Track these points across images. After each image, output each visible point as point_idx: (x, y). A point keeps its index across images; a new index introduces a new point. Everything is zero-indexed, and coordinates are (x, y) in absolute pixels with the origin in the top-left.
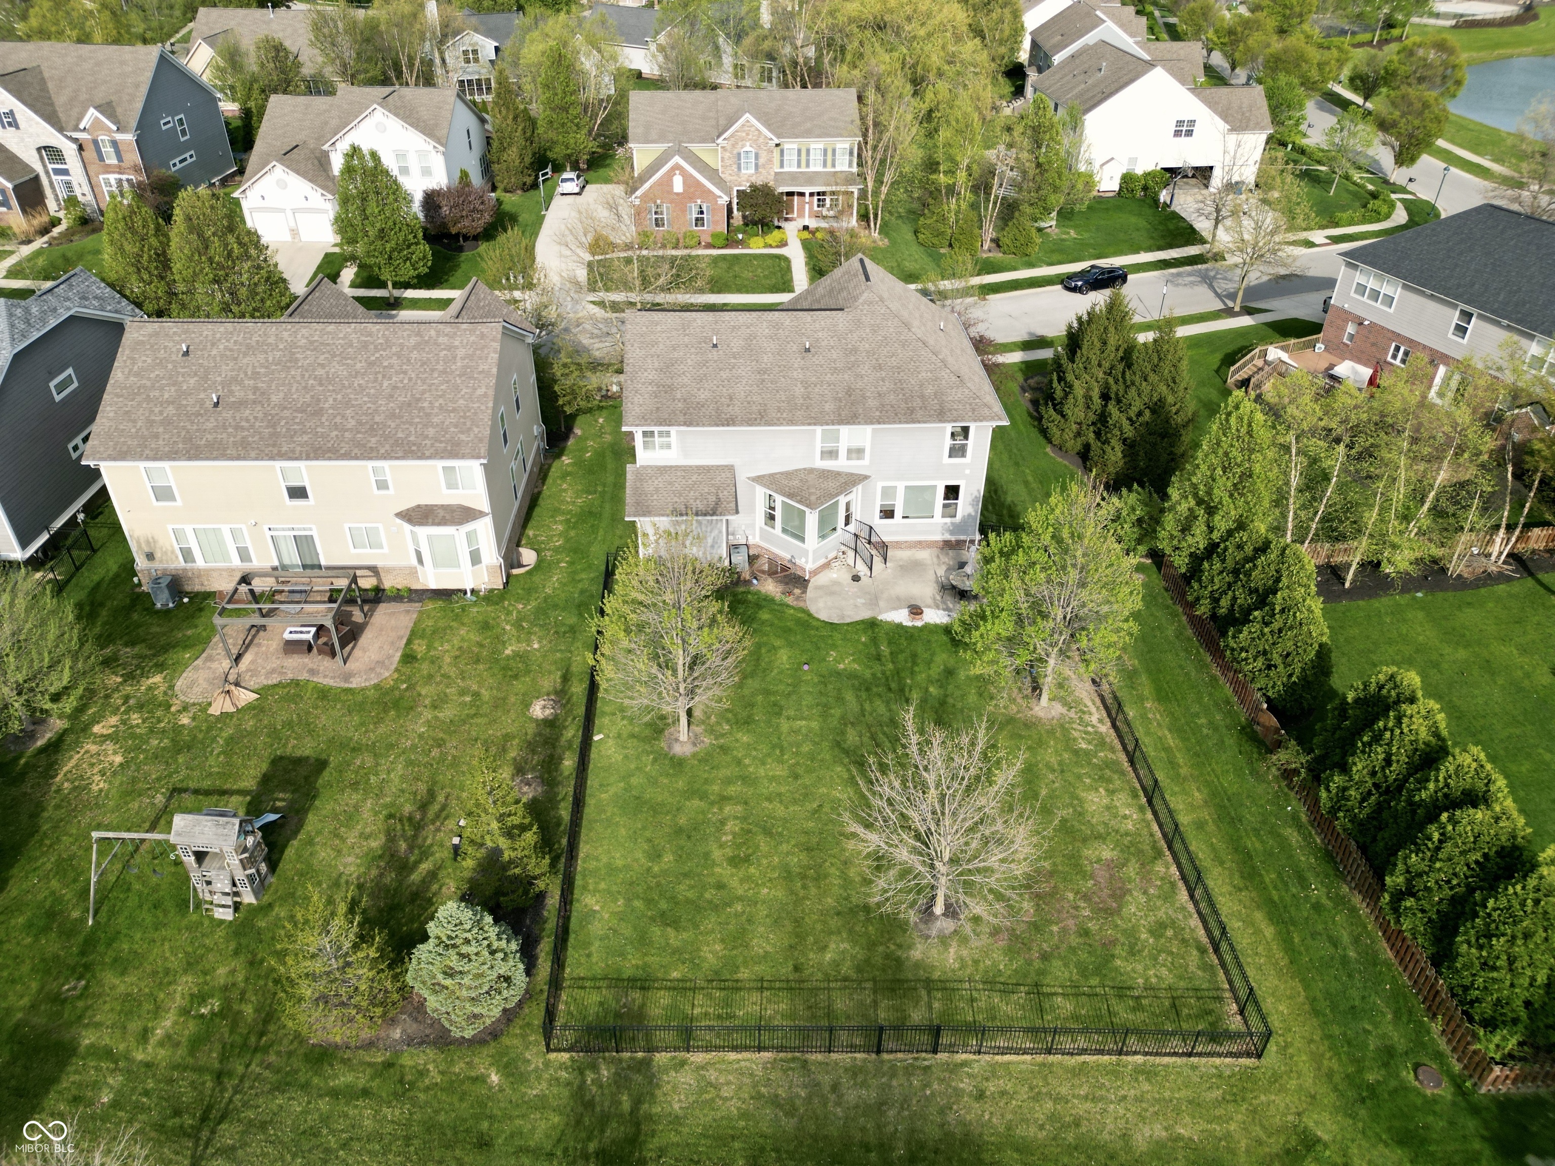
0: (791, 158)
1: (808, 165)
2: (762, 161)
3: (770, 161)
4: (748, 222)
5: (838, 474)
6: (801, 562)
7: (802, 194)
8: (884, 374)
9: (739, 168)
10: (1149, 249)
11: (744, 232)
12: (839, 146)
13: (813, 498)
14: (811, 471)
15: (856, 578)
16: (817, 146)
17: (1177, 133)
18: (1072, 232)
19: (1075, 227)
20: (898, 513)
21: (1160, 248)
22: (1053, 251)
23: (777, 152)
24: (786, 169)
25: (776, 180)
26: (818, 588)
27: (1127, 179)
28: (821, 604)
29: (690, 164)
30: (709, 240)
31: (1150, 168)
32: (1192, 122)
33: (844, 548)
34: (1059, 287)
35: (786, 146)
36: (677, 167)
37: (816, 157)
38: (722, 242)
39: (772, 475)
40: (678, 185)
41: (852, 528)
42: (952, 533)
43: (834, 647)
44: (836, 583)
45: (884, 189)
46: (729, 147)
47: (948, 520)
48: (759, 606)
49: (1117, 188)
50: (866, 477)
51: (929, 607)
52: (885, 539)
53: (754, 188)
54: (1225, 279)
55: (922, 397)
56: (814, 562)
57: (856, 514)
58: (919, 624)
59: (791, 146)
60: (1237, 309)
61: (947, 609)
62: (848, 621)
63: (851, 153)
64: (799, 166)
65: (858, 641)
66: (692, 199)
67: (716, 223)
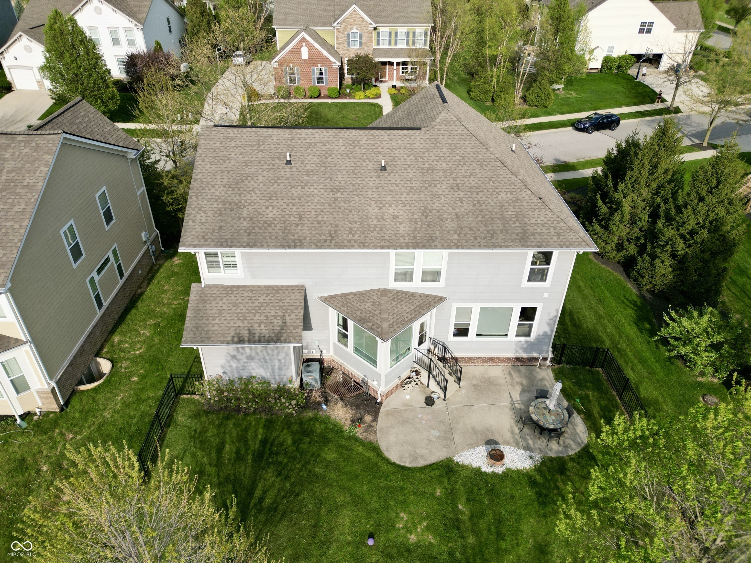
0: (384, 38)
1: (396, 44)
2: (364, 40)
3: (370, 40)
4: (355, 82)
5: (413, 295)
6: (373, 384)
7: (391, 64)
8: (462, 194)
9: (349, 45)
10: (628, 105)
11: (352, 89)
12: (418, 30)
13: (385, 325)
14: (384, 292)
15: (430, 401)
16: (402, 30)
17: (641, 31)
18: (574, 94)
19: (575, 90)
20: (472, 332)
21: (635, 104)
22: (562, 105)
23: (375, 33)
24: (381, 46)
25: (374, 53)
26: (391, 413)
27: (607, 61)
28: (392, 438)
29: (314, 39)
30: (327, 93)
31: (622, 53)
32: (651, 24)
33: (418, 367)
34: (571, 128)
35: (381, 30)
36: (304, 40)
37: (402, 37)
38: (335, 94)
39: (344, 295)
40: (305, 54)
41: (425, 347)
42: (525, 350)
43: (404, 505)
44: (408, 407)
45: (448, 60)
46: (341, 30)
47: (523, 339)
48: (325, 441)
49: (599, 67)
50: (441, 299)
51: (507, 443)
53: (358, 57)
54: (686, 124)
55: (503, 219)
56: (386, 385)
57: (430, 332)
58: (499, 469)
59: (384, 30)
60: (705, 144)
61: (527, 448)
62: (421, 463)
63: (426, 34)
64: (390, 44)
65: (433, 495)
66: (314, 64)
67: (331, 81)
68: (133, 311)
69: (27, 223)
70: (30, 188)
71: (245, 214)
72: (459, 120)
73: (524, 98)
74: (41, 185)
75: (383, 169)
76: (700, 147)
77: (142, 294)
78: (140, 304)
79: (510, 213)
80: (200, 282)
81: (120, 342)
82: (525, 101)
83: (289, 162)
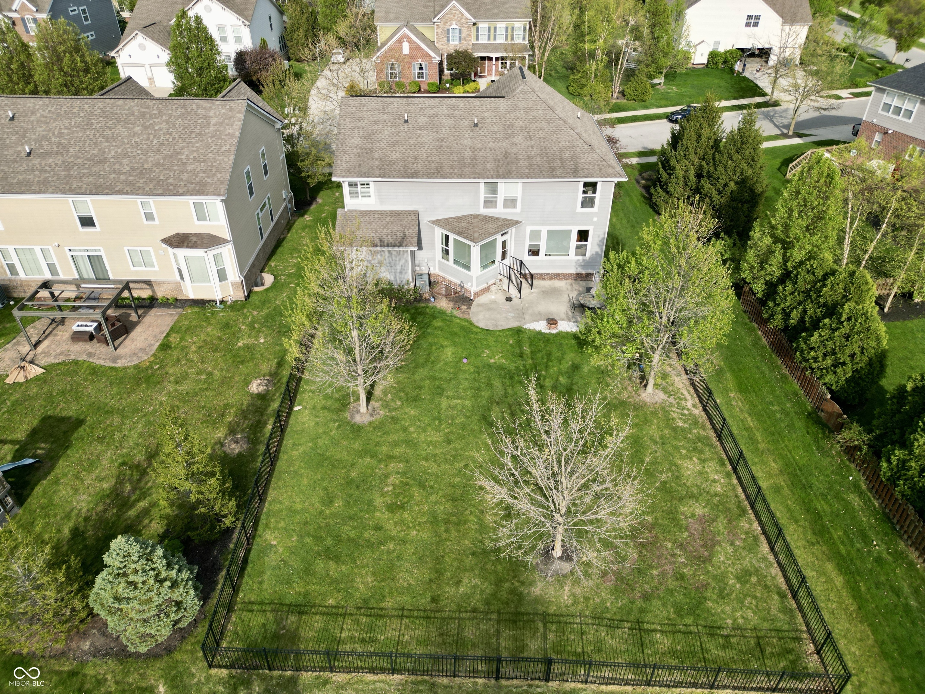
0: (484, 33)
1: (495, 39)
2: (463, 35)
3: (469, 35)
4: (454, 77)
5: (497, 219)
6: (467, 286)
7: (490, 59)
8: (533, 143)
9: (448, 40)
10: (727, 99)
11: (451, 84)
12: (516, 25)
13: (476, 235)
14: (476, 216)
15: (509, 299)
16: (501, 25)
17: (748, 25)
18: (675, 89)
19: (677, 86)
20: (542, 252)
21: (735, 98)
22: (661, 99)
23: (474, 29)
24: (480, 42)
25: (473, 49)
26: (479, 305)
27: (713, 55)
28: (481, 316)
29: (415, 34)
30: (427, 88)
31: (729, 48)
32: (758, 17)
33: (500, 277)
34: (665, 120)
35: (480, 25)
36: (405, 36)
37: (500, 32)
38: (435, 89)
39: (447, 219)
40: (406, 49)
41: (507, 262)
42: (584, 267)
43: (488, 347)
44: (494, 302)
45: (546, 54)
46: (441, 25)
47: (580, 258)
48: (433, 317)
49: (705, 62)
50: (518, 222)
51: (563, 320)
52: (533, 272)
53: (456, 51)
54: (781, 116)
55: (562, 159)
56: (477, 286)
57: (511, 251)
58: (554, 331)
59: (483, 25)
60: (791, 133)
61: (576, 322)
62: (500, 328)
63: (525, 29)
64: (489, 39)
65: (507, 343)
66: (415, 59)
67: (431, 76)
68: (280, 249)
69: (232, 157)
70: (232, 136)
71: (376, 156)
72: (533, 91)
73: (623, 93)
74: (238, 133)
75: (476, 125)
76: (786, 136)
77: (284, 238)
78: (285, 244)
79: (567, 155)
80: (343, 207)
81: (276, 266)
82: (624, 95)
83: (406, 121)
